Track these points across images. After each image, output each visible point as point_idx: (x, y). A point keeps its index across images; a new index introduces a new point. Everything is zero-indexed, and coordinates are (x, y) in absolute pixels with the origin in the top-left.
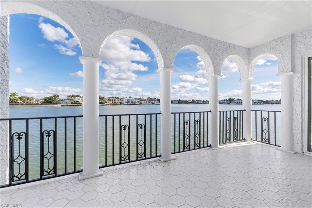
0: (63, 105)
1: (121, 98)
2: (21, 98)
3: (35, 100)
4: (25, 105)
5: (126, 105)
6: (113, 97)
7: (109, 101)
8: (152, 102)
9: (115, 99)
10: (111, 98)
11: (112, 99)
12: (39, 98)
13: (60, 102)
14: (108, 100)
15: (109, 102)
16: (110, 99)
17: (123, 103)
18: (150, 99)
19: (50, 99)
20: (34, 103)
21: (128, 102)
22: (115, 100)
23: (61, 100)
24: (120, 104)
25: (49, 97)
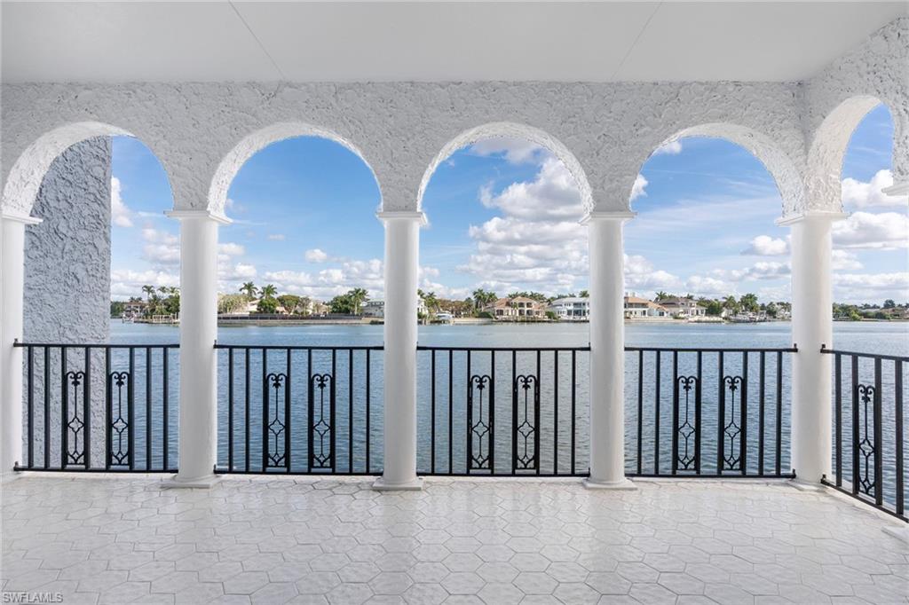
0: (374, 319)
1: (553, 299)
2: (282, 301)
3: (311, 305)
4: (291, 318)
5: (568, 321)
6: (524, 295)
7: (510, 309)
8: (674, 310)
9: (529, 301)
10: (515, 296)
11: (517, 300)
12: (321, 300)
13: (369, 312)
14: (508, 304)
15: (511, 313)
16: (513, 301)
17: (557, 316)
18: (664, 301)
19: (346, 302)
20: (311, 312)
21: (577, 313)
22: (529, 305)
23: (372, 306)
24: (547, 318)
25: (342, 297)
